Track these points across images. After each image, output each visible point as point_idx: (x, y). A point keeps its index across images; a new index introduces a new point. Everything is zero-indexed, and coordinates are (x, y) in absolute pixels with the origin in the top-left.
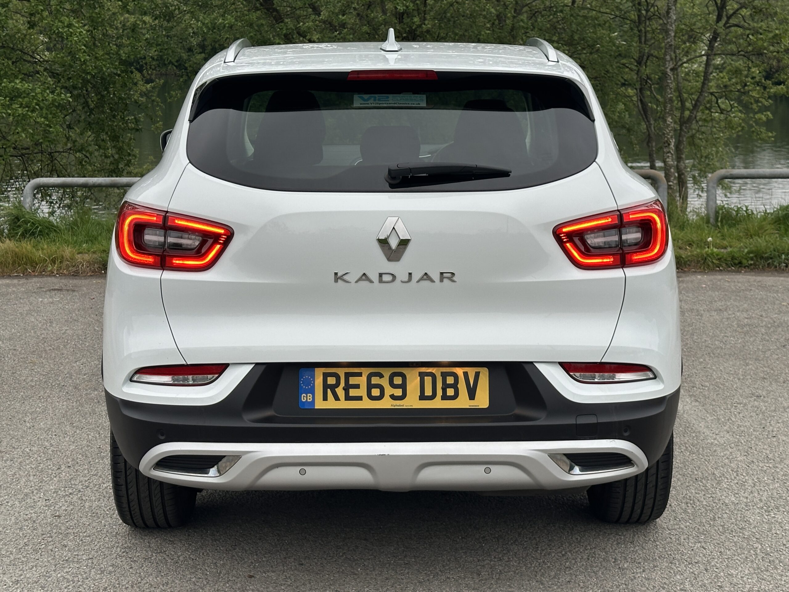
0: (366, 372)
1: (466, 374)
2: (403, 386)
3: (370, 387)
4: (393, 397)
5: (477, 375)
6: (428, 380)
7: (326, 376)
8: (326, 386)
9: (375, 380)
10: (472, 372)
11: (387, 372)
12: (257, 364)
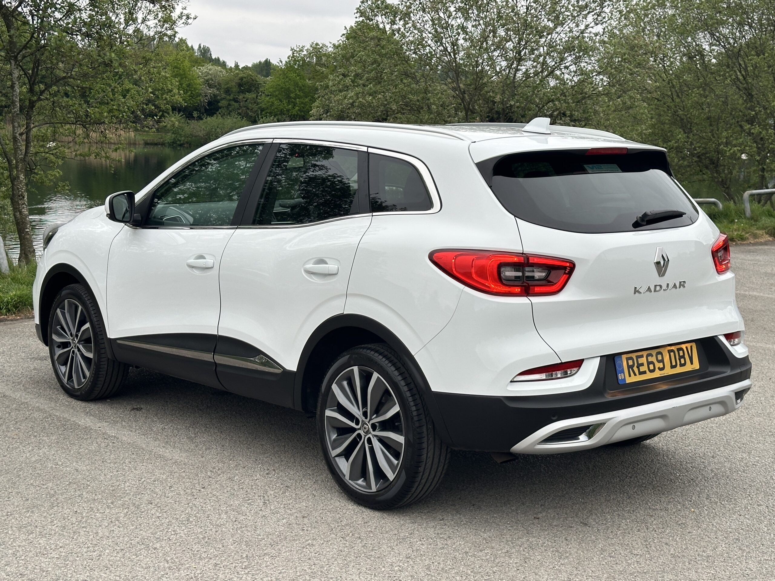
0: (645, 353)
1: (687, 348)
2: (662, 361)
3: (649, 363)
4: (661, 369)
5: (691, 347)
6: (672, 354)
7: (628, 359)
8: (630, 367)
9: (650, 359)
10: (689, 345)
11: (654, 352)
12: (601, 356)
